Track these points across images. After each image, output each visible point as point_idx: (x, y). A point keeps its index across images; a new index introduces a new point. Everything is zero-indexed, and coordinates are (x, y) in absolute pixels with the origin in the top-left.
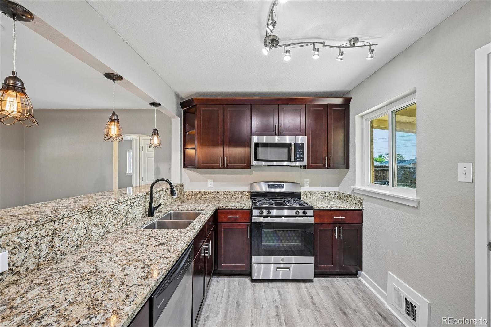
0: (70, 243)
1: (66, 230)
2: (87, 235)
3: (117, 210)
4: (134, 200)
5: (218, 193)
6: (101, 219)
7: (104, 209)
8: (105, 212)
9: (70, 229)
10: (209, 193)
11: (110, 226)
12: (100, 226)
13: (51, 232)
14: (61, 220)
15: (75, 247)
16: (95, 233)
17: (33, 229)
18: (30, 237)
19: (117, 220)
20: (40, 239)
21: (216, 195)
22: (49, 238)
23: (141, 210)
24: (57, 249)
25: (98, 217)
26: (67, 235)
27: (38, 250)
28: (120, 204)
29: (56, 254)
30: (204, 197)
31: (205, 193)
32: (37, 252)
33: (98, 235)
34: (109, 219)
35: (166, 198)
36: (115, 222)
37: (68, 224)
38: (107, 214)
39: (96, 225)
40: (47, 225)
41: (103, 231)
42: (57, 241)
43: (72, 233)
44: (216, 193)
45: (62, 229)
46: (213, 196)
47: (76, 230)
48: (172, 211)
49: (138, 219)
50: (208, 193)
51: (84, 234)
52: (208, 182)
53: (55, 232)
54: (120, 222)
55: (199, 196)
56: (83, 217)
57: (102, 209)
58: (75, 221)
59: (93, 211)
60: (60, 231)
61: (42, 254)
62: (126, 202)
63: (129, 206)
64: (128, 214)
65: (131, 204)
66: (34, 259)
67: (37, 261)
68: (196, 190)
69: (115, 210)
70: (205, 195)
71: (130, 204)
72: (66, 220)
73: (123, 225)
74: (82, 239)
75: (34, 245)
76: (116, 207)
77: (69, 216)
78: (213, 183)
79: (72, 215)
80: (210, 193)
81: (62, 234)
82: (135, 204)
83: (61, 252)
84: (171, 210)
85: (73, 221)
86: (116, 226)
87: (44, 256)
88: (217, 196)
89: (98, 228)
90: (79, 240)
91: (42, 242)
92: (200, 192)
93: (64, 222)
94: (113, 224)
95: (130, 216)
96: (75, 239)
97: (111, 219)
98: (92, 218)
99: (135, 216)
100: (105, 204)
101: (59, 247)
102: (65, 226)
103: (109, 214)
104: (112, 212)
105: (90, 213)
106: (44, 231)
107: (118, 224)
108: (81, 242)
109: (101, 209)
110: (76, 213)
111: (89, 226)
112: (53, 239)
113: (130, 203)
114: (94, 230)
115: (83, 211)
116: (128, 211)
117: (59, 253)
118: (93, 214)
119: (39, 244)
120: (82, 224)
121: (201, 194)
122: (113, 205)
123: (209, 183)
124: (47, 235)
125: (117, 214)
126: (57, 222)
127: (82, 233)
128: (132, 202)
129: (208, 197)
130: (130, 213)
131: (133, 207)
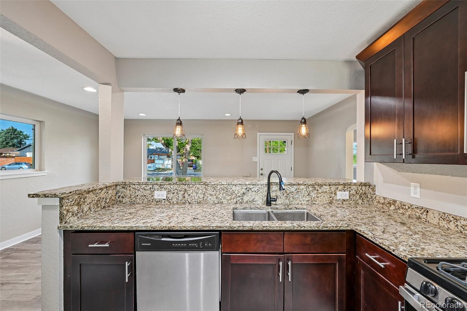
0: (193, 199)
1: (191, 191)
2: (204, 198)
3: (231, 190)
4: (251, 187)
5: (427, 212)
6: (215, 192)
7: (218, 186)
8: (219, 188)
9: (193, 192)
10: (409, 208)
11: (224, 199)
12: (215, 197)
13: (183, 190)
14: (189, 186)
15: (196, 203)
16: (210, 199)
17: (175, 185)
18: (174, 189)
19: (231, 197)
20: (178, 191)
21: (422, 214)
22: (183, 192)
23: (261, 197)
24: (186, 199)
25: (213, 190)
26: (191, 194)
27: (177, 196)
28: (234, 186)
29: (186, 201)
30: (401, 212)
31: (402, 205)
32: (177, 197)
33: (212, 202)
34: (223, 194)
35: (313, 195)
36: (229, 198)
37: (192, 188)
38: (221, 190)
39: (211, 195)
40: (181, 186)
41: (217, 200)
42: (186, 195)
43: (195, 194)
44: (423, 210)
45: (189, 190)
46: (417, 214)
47: (197, 193)
48: (306, 211)
49: (256, 203)
50: (407, 207)
51: (202, 197)
52: (410, 186)
53: (185, 190)
54: (233, 199)
55: (392, 207)
56: (201, 187)
57: (217, 186)
58: (196, 188)
59: (209, 186)
60: (188, 191)
61: (179, 199)
62: (241, 186)
63: (245, 190)
64: (244, 196)
65: (248, 189)
66: (176, 199)
67: (177, 201)
68: (391, 196)
69: (229, 189)
70: (402, 208)
71: (246, 189)
72: (191, 186)
73: (237, 202)
74: (201, 200)
75: (176, 193)
76: (230, 187)
77: (192, 184)
78: (419, 189)
79: (194, 184)
80: (411, 207)
81: (190, 192)
82: (253, 190)
83: (188, 202)
84: (304, 209)
85: (195, 188)
86: (230, 201)
87: (180, 200)
88: (425, 217)
89: (213, 197)
90: (199, 199)
91: (179, 193)
92: (395, 201)
93: (190, 187)
94: (226, 199)
95: (246, 198)
96: (196, 198)
97: (224, 194)
98: (208, 189)
99: (253, 200)
100: (218, 183)
101: (187, 198)
102: (191, 189)
103: (223, 191)
104: (226, 190)
105: (206, 186)
106: (180, 188)
107: (231, 201)
108: (200, 201)
109: (215, 185)
110: (196, 184)
111: (206, 194)
112: (184, 193)
113: (246, 187)
114: (210, 197)
115: (201, 184)
116: (244, 193)
117: (187, 201)
118: (209, 187)
119: (178, 193)
120: (201, 191)
121: (396, 205)
122: (226, 186)
123: (412, 189)
124: (182, 191)
125: (231, 192)
126: (186, 186)
127: (201, 196)
128: (248, 187)
129: (407, 213)
130: (246, 196)
131: (250, 191)
